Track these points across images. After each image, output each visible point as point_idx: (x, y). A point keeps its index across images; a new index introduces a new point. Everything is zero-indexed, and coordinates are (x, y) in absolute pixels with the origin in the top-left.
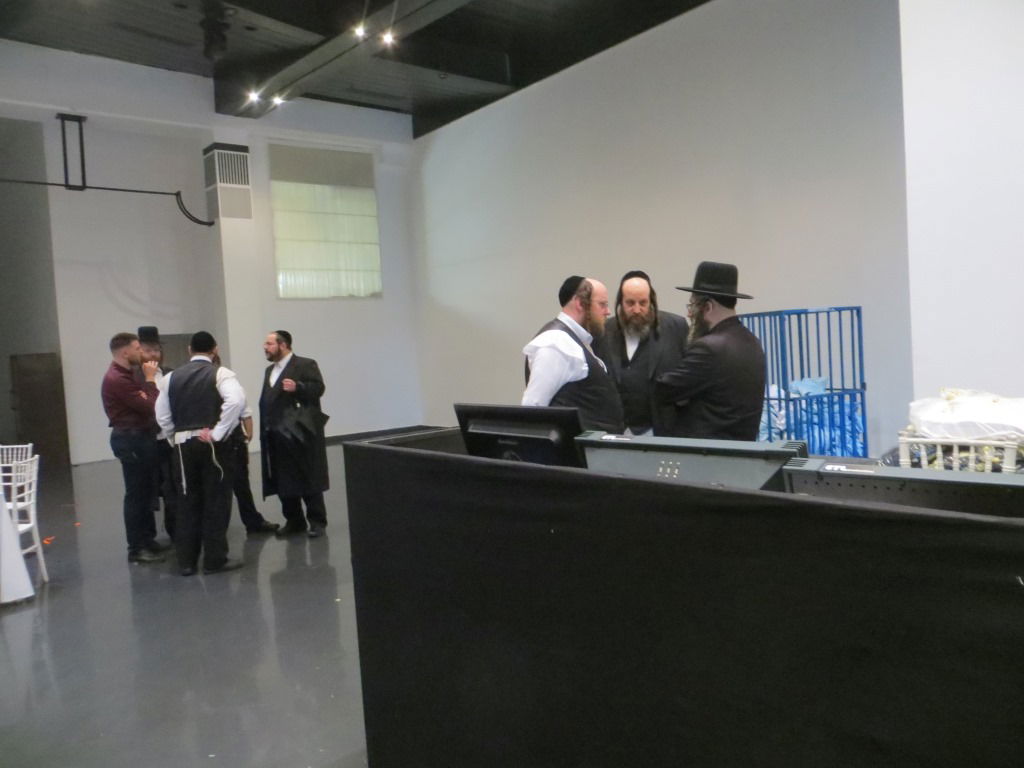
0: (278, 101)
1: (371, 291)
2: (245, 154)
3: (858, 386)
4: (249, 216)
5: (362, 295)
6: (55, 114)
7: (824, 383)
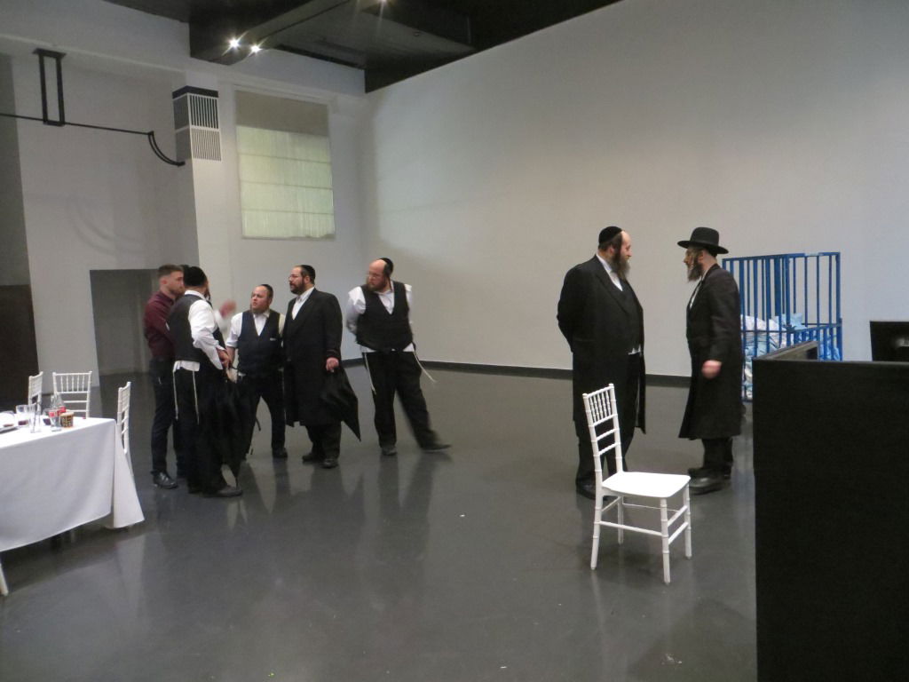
0: (255, 49)
1: (325, 233)
2: (214, 98)
3: (834, 321)
4: (217, 157)
5: (318, 236)
6: (33, 49)
7: (801, 318)
